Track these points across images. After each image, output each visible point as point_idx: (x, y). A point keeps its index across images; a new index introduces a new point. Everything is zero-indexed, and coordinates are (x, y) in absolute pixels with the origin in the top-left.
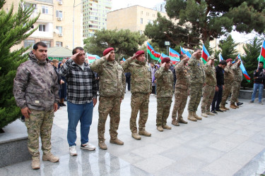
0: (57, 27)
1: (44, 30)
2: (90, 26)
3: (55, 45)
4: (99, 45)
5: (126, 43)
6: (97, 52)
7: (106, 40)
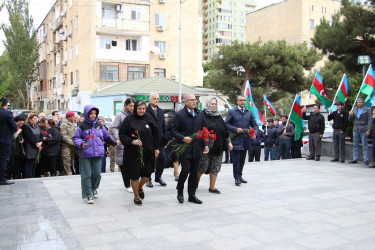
0: (156, 43)
1: (135, 49)
2: (218, 41)
3: (152, 75)
4: (228, 71)
5: (278, 66)
6: (224, 84)
7: (240, 61)
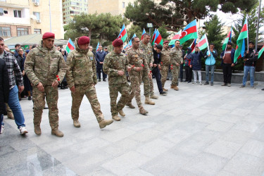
0: (34, 13)
1: (20, 16)
2: (71, 12)
3: (33, 32)
4: (79, 30)
5: (107, 27)
7: (86, 25)
